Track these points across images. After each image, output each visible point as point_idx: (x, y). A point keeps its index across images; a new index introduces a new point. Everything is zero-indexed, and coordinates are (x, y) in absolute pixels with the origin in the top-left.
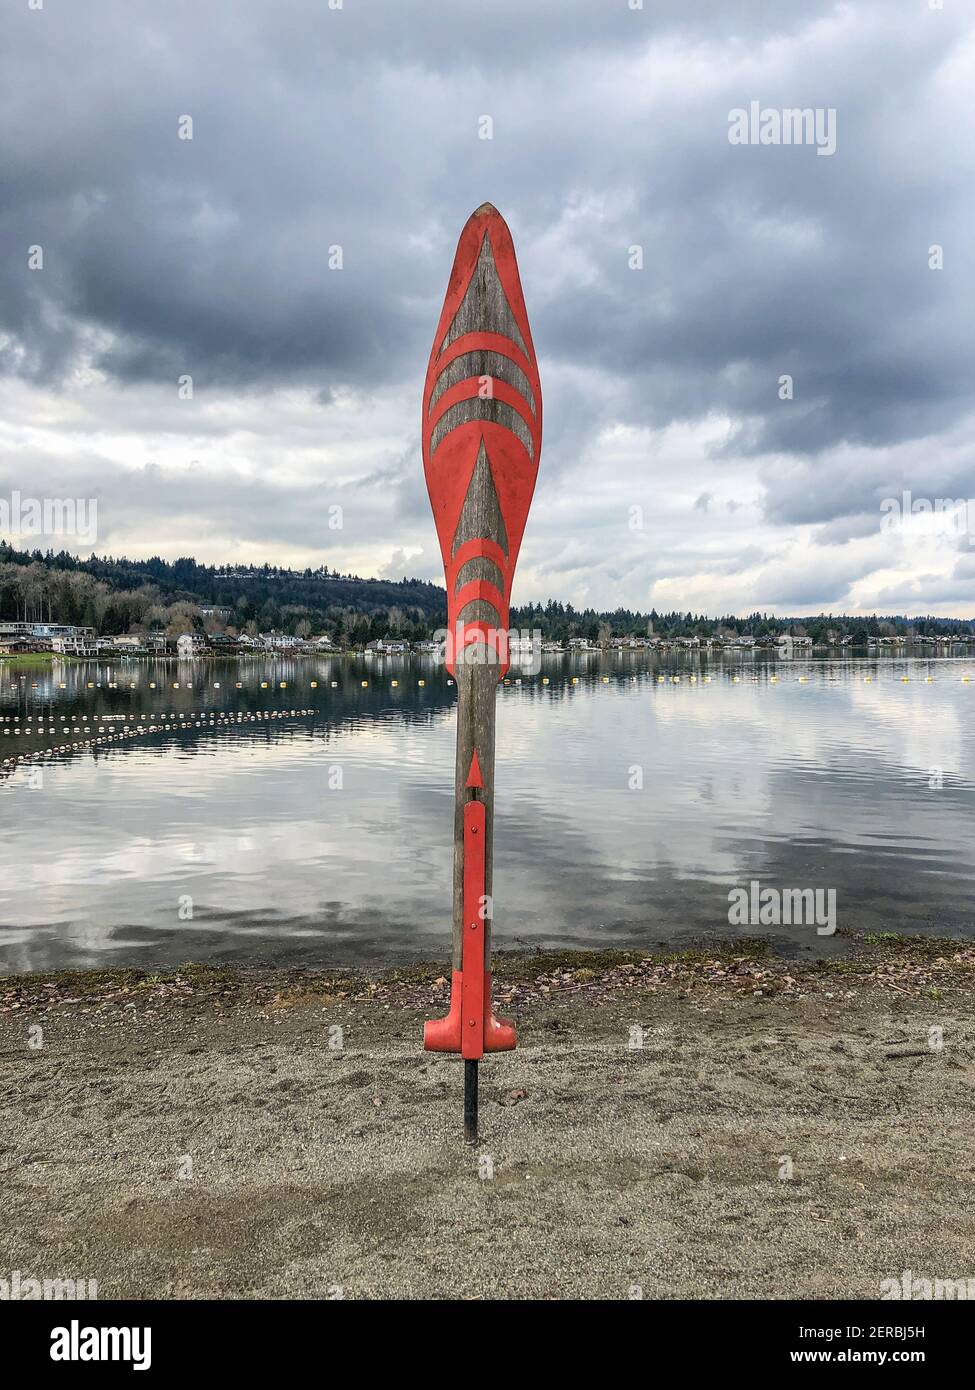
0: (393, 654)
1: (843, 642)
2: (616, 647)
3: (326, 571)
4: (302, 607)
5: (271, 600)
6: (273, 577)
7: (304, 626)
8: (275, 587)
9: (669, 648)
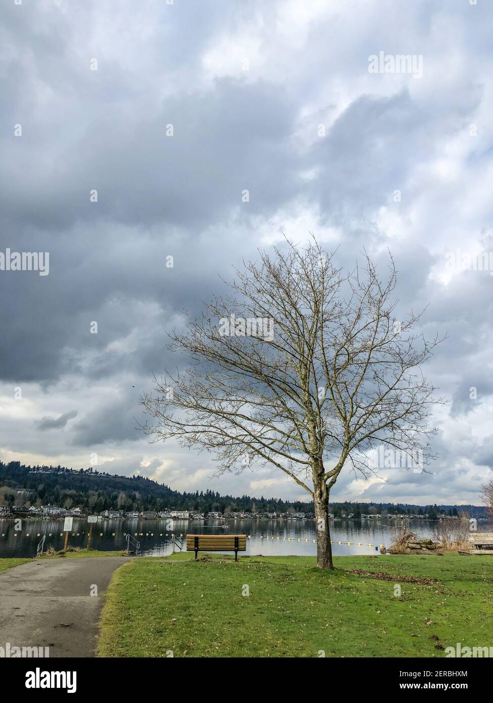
0: (113, 518)
1: (349, 517)
2: (234, 517)
3: (92, 470)
4: (73, 490)
5: (58, 486)
6: (61, 473)
7: (69, 502)
8: (62, 479)
9: (260, 518)
